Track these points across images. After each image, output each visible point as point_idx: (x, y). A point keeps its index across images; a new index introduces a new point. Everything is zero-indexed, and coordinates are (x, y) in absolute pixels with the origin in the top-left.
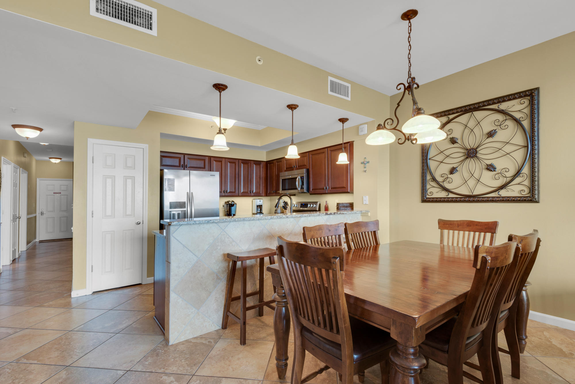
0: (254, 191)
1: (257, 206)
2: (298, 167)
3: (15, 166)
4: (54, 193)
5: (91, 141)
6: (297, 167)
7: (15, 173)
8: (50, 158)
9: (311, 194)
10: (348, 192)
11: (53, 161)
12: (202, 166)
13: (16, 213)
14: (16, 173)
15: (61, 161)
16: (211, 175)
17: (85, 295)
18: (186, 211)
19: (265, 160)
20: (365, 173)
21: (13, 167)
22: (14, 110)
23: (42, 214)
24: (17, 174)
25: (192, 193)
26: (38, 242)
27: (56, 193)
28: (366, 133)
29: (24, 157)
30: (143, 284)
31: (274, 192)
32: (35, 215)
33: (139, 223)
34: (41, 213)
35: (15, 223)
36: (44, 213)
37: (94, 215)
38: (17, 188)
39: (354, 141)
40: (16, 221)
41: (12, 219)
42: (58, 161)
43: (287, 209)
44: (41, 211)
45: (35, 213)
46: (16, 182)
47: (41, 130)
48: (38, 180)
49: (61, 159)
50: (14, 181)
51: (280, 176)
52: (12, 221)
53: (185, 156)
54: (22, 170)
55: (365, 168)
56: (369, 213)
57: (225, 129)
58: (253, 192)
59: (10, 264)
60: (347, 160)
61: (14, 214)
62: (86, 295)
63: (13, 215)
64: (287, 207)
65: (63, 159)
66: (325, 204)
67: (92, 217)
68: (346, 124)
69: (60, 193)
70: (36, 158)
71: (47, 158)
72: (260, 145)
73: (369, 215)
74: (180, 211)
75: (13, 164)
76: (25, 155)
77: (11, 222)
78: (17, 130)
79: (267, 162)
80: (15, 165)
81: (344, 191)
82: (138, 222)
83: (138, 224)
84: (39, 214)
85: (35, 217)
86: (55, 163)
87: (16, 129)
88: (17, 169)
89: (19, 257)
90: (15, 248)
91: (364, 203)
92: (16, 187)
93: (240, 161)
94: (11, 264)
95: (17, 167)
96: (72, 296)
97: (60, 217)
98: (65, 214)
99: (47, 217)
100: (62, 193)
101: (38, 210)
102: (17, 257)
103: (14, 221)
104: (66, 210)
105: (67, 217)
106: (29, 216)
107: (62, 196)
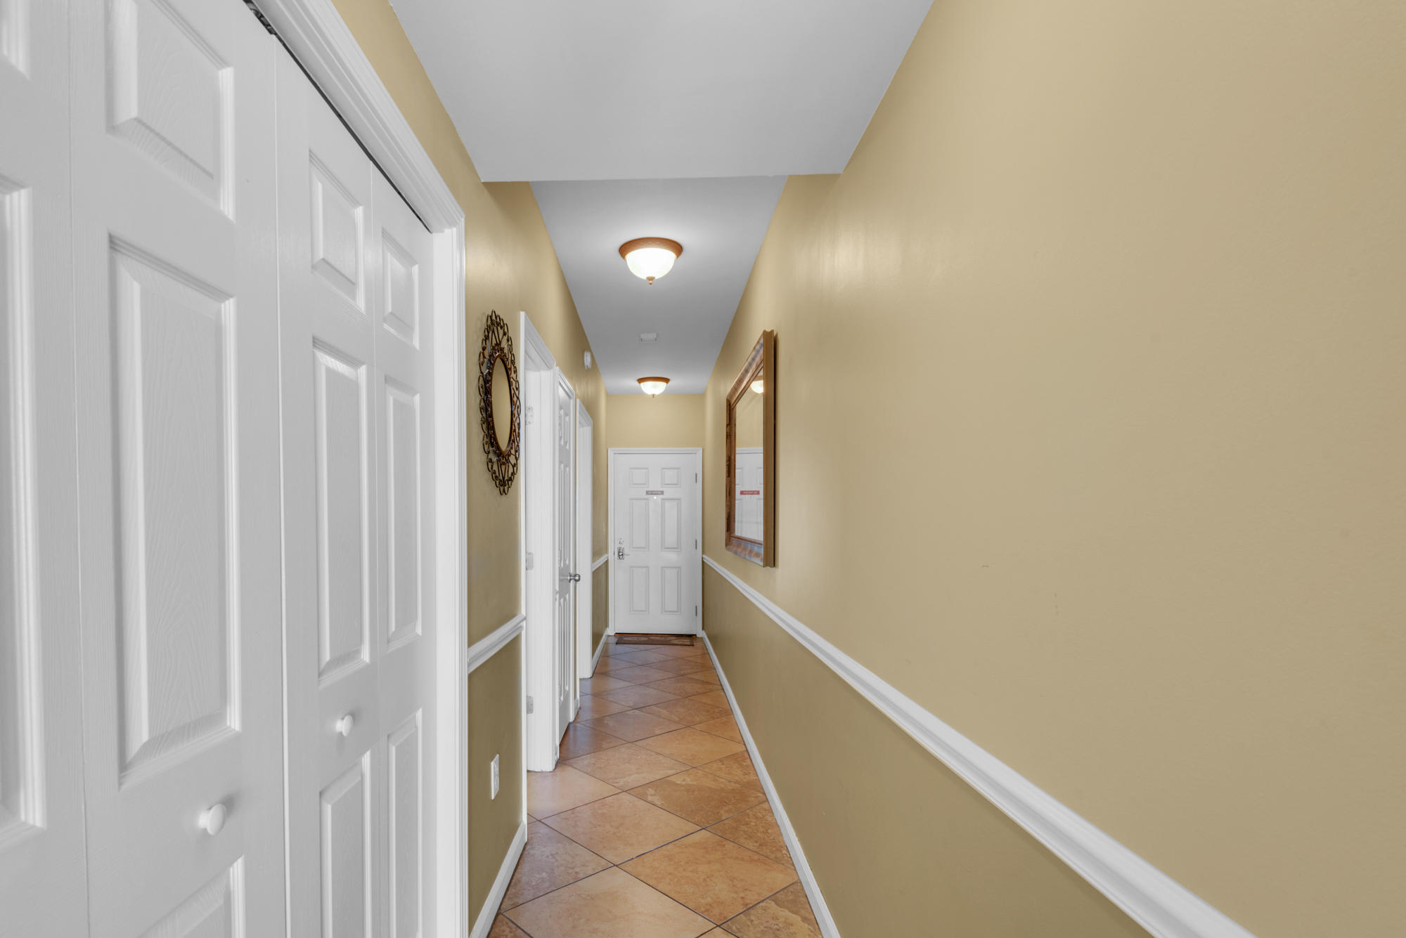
4: (648, 493)
7: (562, 412)
8: (640, 380)
11: (648, 387)
13: (567, 563)
14: (565, 414)
21: (558, 385)
26: (613, 640)
27: (652, 493)
32: (606, 560)
34: (619, 552)
35: (565, 600)
36: (626, 552)
38: (569, 471)
40: (568, 592)
41: (557, 588)
42: (660, 388)
44: (618, 545)
45: (606, 552)
48: (611, 452)
49: (666, 380)
52: (558, 596)
54: (579, 408)
61: (562, 565)
63: (561, 571)
69: (662, 493)
70: (607, 384)
71: (632, 380)
75: (556, 369)
76: (586, 361)
77: (555, 600)
84: (614, 554)
85: (606, 563)
86: (655, 395)
88: (569, 397)
89: (577, 718)
90: (565, 690)
92: (568, 464)
94: (557, 764)
95: (568, 391)
97: (662, 567)
98: (672, 557)
99: (631, 567)
100: (669, 493)
101: (613, 544)
102: (572, 719)
103: (562, 592)
104: (676, 547)
105: (680, 568)
106: (595, 564)
107: (667, 504)
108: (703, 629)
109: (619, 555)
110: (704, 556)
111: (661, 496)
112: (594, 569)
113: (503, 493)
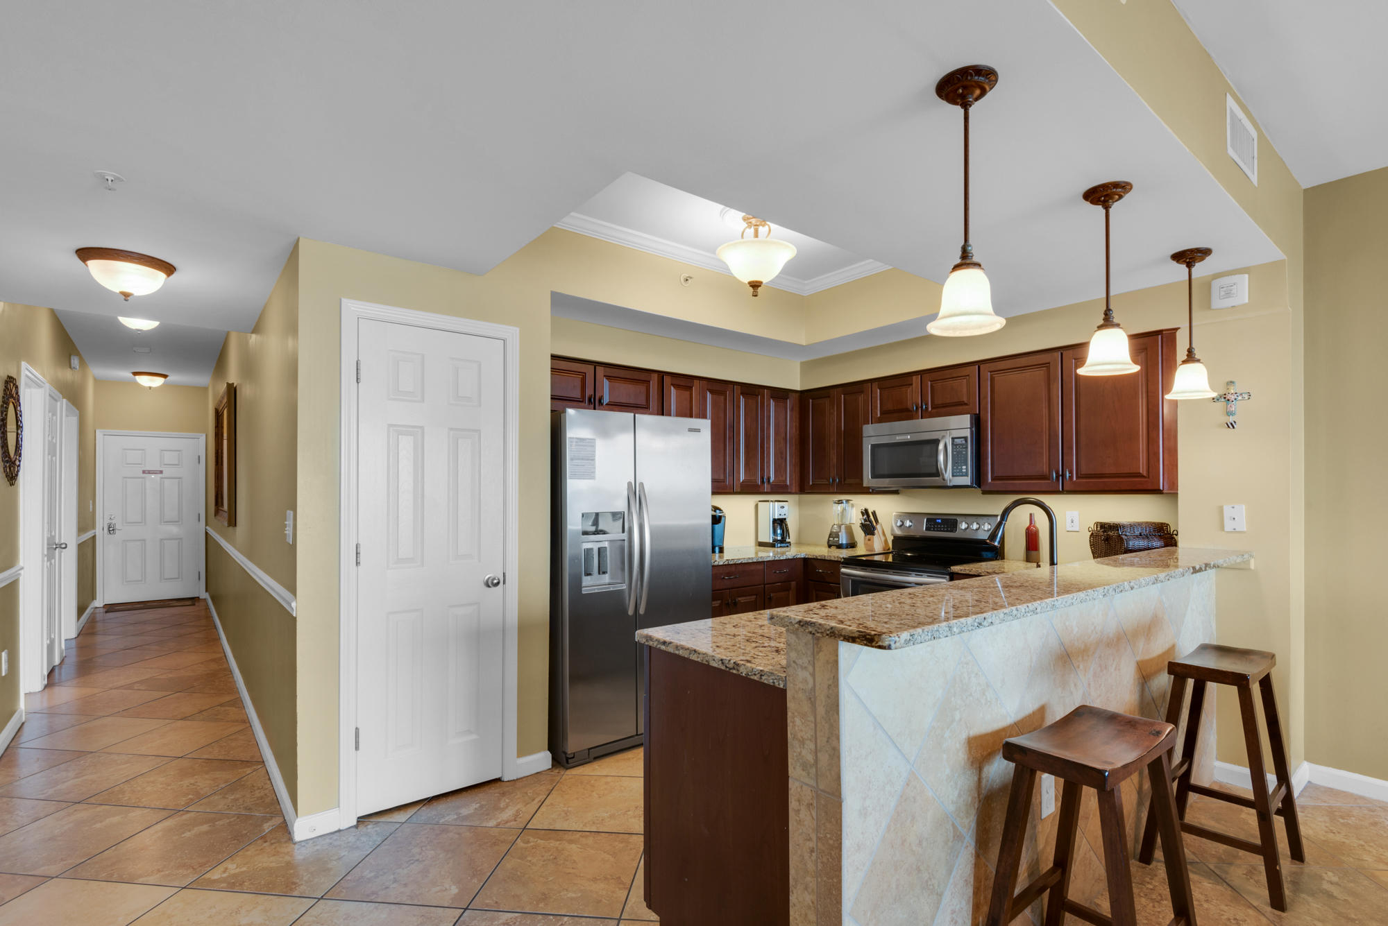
0: (772, 479)
1: (775, 521)
2: (932, 408)
3: (53, 395)
4: (144, 472)
5: (352, 308)
6: (930, 409)
7: (50, 414)
8: (135, 374)
9: (984, 493)
10: (1156, 491)
11: (144, 381)
12: (642, 401)
13: (53, 534)
14: (53, 415)
15: (164, 385)
16: (691, 430)
17: (336, 829)
18: (626, 543)
19: (798, 388)
20: (1231, 430)
21: (48, 395)
22: (110, 181)
23: (111, 529)
24: (54, 418)
25: (642, 484)
26: (102, 610)
27: (150, 472)
28: (1247, 301)
29: (70, 367)
30: (505, 779)
31: (834, 480)
32: (93, 535)
33: (495, 581)
34: (109, 527)
35: (51, 564)
36: (117, 527)
37: (362, 559)
38: (56, 459)
39: (1177, 329)
40: (54, 557)
41: (46, 553)
42: (158, 382)
43: (876, 531)
44: (107, 521)
45: (94, 527)
46: (54, 441)
47: (169, 269)
48: (99, 434)
49: (165, 376)
50: (50, 438)
51: (864, 435)
52: (46, 559)
53: (597, 367)
54: (67, 404)
55: (1229, 413)
56: (1252, 562)
57: (753, 282)
58: (769, 481)
59: (43, 688)
60: (1208, 388)
61: (49, 536)
62: (339, 831)
63: (48, 539)
64: (874, 528)
65: (174, 378)
66: (1028, 524)
67: (358, 563)
68: (1200, 269)
69: (161, 472)
70: (98, 371)
71: (126, 374)
72: (803, 341)
73: (1252, 567)
74: (607, 543)
75: (48, 385)
76: (72, 361)
77: (43, 561)
78: (96, 267)
79: (802, 392)
80: (53, 389)
81: (1141, 487)
82: (494, 579)
83: (491, 584)
84: (103, 529)
85: (94, 537)
86: (150, 388)
87: (90, 263)
88: (56, 400)
89: (62, 662)
90: (53, 636)
91: (1227, 529)
92: (55, 455)
93: (737, 389)
94: (46, 687)
95: (55, 397)
96: (298, 836)
97: (161, 540)
98: (174, 530)
99: (124, 541)
100: (167, 472)
101: (102, 520)
102: (57, 661)
103: (50, 556)
104: (177, 520)
105: (181, 539)
106: (81, 537)
107: (167, 481)
108: (206, 591)
109: (109, 531)
110: (207, 527)
111: (160, 475)
112: (80, 542)
113: (12, 484)
